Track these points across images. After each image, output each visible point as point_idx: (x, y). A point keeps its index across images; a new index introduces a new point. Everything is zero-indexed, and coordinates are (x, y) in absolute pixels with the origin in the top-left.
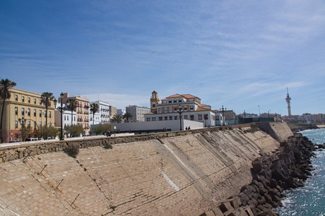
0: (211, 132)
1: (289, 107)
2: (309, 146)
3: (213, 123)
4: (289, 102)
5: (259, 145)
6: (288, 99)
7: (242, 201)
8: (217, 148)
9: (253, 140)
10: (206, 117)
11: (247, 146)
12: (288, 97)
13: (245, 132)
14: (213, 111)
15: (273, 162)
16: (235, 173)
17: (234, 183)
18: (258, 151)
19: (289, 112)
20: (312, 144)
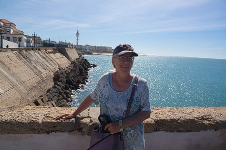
0: (26, 51)
1: (77, 39)
2: (87, 65)
3: (25, 44)
4: (78, 36)
5: (58, 63)
6: (78, 34)
7: (49, 98)
8: (30, 62)
9: (54, 59)
10: (20, 40)
11: (50, 62)
12: (78, 32)
13: (49, 53)
14: (26, 36)
15: (67, 74)
16: (43, 80)
17: (42, 87)
18: (57, 66)
19: (77, 42)
20: (89, 64)
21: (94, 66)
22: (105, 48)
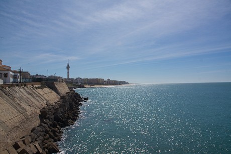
0: (9, 87)
1: (68, 73)
2: (79, 99)
3: (12, 80)
4: (68, 69)
5: (46, 98)
6: (68, 67)
7: (32, 139)
8: (13, 100)
9: (42, 94)
10: (6, 75)
11: (37, 98)
12: (68, 66)
13: (36, 88)
14: (12, 71)
15: (55, 110)
16: (27, 119)
17: (26, 126)
18: (45, 102)
19: (68, 76)
20: (80, 98)
21: (86, 99)
22: (97, 80)
